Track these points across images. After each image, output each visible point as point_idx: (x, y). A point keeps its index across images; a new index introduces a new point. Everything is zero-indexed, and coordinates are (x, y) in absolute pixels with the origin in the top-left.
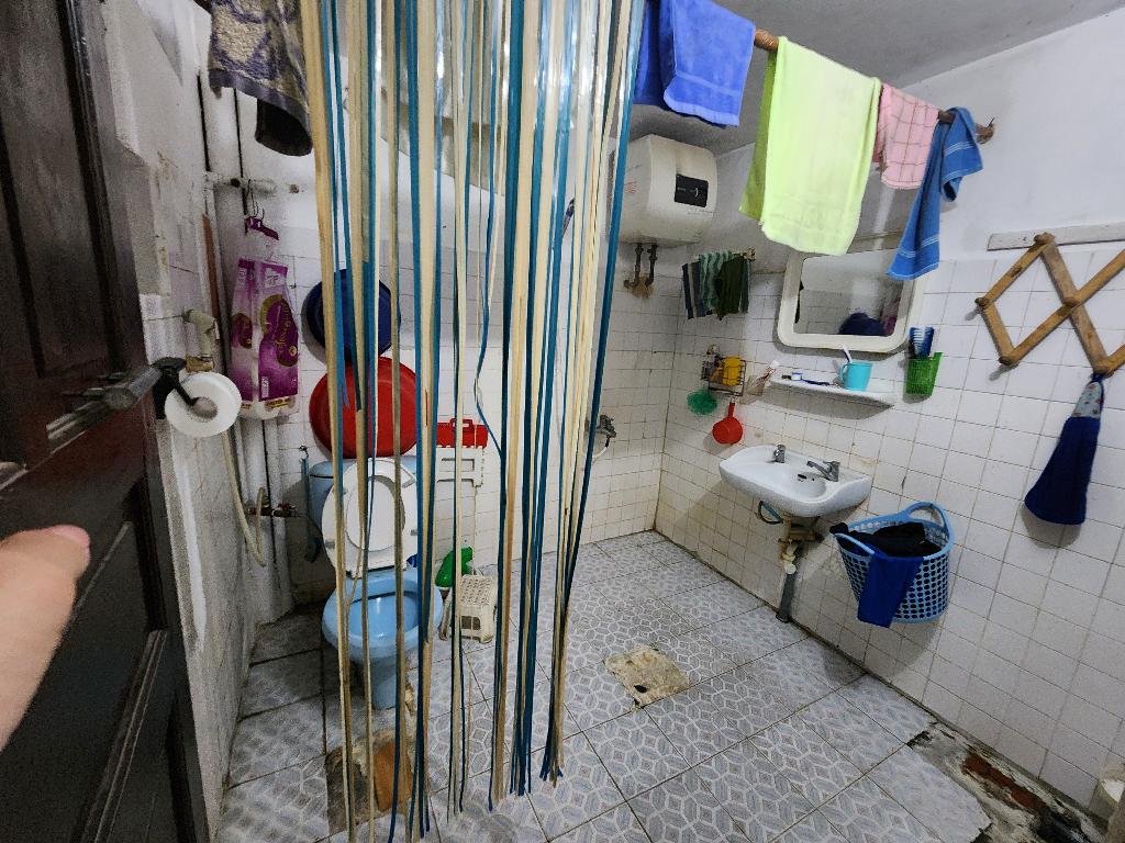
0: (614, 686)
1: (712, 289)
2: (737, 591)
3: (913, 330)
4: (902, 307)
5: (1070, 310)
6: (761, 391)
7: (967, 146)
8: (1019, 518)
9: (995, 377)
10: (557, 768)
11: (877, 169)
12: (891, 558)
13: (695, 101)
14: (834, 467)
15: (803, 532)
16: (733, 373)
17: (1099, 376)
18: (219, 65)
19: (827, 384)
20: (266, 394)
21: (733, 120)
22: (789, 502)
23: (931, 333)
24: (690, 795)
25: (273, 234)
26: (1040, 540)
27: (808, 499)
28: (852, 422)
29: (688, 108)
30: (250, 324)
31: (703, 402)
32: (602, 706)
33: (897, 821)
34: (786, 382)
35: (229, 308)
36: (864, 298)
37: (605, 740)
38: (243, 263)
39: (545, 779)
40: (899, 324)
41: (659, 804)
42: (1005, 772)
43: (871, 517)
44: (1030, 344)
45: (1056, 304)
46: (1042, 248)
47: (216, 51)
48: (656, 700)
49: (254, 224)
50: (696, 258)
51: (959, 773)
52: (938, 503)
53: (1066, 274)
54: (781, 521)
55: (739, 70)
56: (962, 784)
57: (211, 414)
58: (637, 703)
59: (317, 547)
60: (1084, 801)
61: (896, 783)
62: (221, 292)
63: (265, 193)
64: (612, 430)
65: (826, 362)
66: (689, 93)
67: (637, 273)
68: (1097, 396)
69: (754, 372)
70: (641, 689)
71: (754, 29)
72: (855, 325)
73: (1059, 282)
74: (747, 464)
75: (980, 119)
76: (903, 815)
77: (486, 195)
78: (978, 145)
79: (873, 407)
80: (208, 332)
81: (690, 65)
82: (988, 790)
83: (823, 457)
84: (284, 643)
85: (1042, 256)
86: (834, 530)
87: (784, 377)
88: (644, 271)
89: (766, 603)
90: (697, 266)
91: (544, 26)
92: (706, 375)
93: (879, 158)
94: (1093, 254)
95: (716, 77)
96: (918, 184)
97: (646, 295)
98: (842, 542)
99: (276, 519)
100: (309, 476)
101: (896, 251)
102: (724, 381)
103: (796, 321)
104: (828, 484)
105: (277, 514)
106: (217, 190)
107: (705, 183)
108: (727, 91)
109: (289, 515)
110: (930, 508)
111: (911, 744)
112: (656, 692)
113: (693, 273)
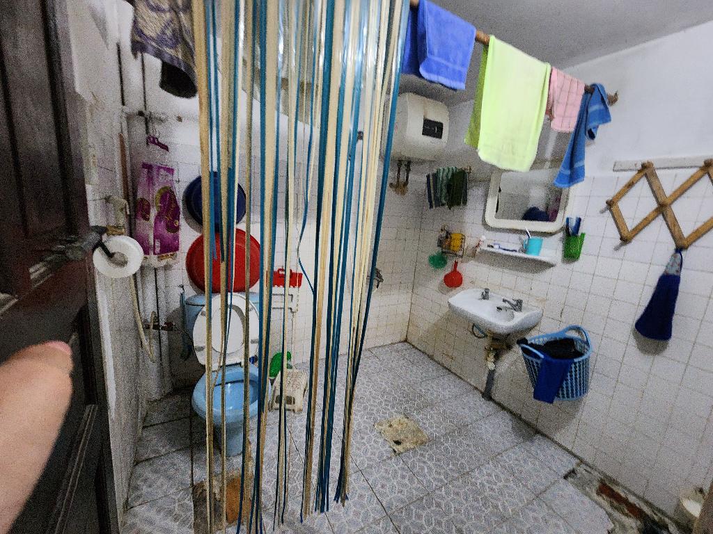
0: (381, 440)
1: (445, 191)
2: (458, 381)
3: (568, 219)
4: (562, 204)
5: (662, 209)
6: (475, 254)
7: (602, 107)
8: (632, 337)
9: (617, 249)
10: (345, 494)
11: (549, 119)
12: (554, 361)
13: (438, 73)
14: (519, 302)
15: (500, 343)
16: (458, 243)
17: (679, 249)
18: (138, 39)
19: (516, 251)
20: (158, 250)
21: (461, 86)
22: (491, 324)
23: (579, 221)
24: (428, 511)
25: (165, 148)
26: (644, 349)
27: (503, 323)
28: (530, 275)
29: (434, 77)
30: (149, 206)
31: (438, 261)
32: (373, 454)
33: (557, 526)
34: (491, 249)
35: (135, 194)
36: (537, 198)
37: (375, 476)
38: (146, 166)
39: (337, 502)
40: (560, 215)
41: (409, 516)
42: (623, 495)
43: (541, 334)
44: (638, 230)
45: (654, 205)
46: (646, 170)
47: (137, 30)
48: (407, 450)
49: (152, 140)
50: (435, 171)
51: (594, 495)
52: (584, 327)
53: (660, 188)
54: (486, 336)
55: (465, 56)
56: (596, 502)
57: (123, 263)
58: (395, 451)
59: (189, 350)
60: (670, 512)
61: (557, 502)
62: (130, 184)
63: (161, 121)
64: (380, 277)
65: (515, 237)
66: (435, 68)
67: (398, 178)
68: (679, 261)
69: (470, 242)
70: (398, 443)
71: (475, 30)
72: (532, 214)
73: (656, 191)
74: (465, 300)
75: (609, 91)
76: (561, 523)
77: (308, 128)
78: (608, 107)
79: (543, 266)
80: (122, 210)
81: (436, 51)
82: (612, 506)
83: (511, 297)
84: (166, 413)
85: (646, 175)
86: (519, 342)
87: (489, 246)
88: (403, 178)
89: (476, 388)
90: (436, 176)
91: (346, 22)
92: (440, 243)
93: (549, 112)
94: (676, 176)
95: (451, 59)
96: (572, 129)
97: (403, 193)
98: (525, 350)
99: (162, 332)
100: (185, 305)
101: (558, 170)
102: (452, 248)
103: (496, 211)
104: (516, 313)
105: (163, 328)
106: (129, 118)
107: (442, 124)
108: (458, 68)
109: (172, 330)
110: (578, 329)
111: (566, 477)
112: (408, 445)
113: (433, 180)
